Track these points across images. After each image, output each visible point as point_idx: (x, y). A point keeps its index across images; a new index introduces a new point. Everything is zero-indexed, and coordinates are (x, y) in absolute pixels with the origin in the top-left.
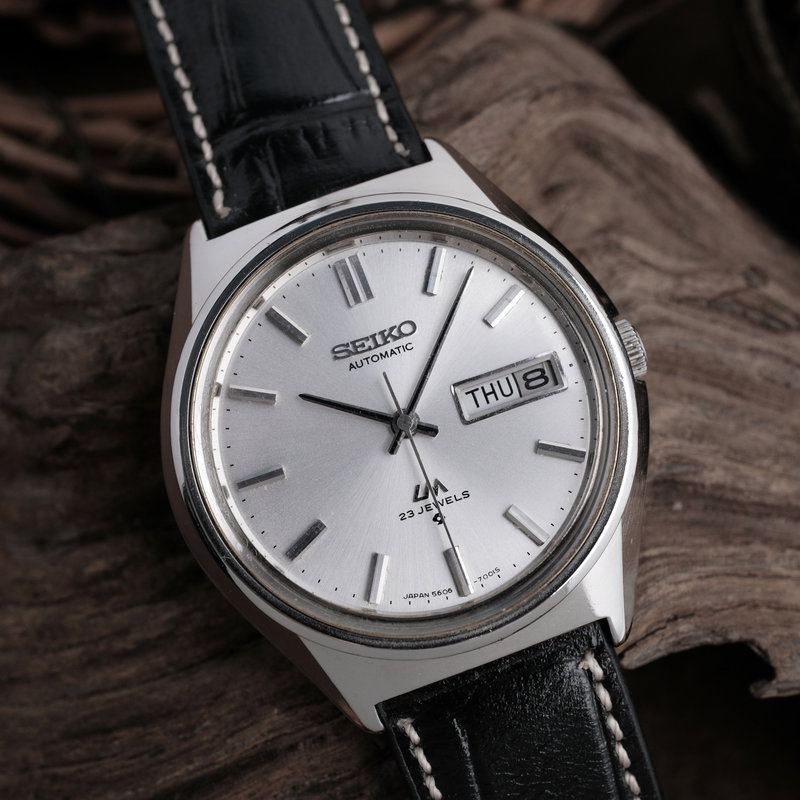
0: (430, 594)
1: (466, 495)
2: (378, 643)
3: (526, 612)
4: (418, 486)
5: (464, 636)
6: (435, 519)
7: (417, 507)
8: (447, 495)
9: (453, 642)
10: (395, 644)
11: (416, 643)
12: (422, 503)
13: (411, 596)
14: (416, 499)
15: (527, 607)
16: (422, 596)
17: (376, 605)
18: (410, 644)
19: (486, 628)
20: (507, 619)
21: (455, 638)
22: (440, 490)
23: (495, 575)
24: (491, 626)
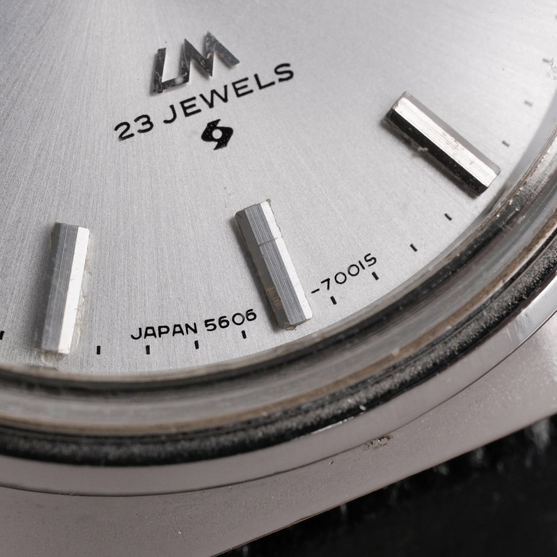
0: (201, 327)
1: (285, 72)
2: (66, 450)
3: (452, 359)
4: (161, 54)
5: (293, 423)
6: (207, 136)
7: (159, 106)
8: (237, 73)
9: (267, 443)
10: (112, 452)
11: (169, 448)
12: (173, 97)
13: (149, 332)
14: (158, 86)
15: (454, 344)
16: (178, 330)
17: (58, 356)
18: (154, 450)
19: (350, 401)
20: (406, 375)
21: (272, 429)
22: (216, 63)
23: (366, 274)
24: (362, 396)
